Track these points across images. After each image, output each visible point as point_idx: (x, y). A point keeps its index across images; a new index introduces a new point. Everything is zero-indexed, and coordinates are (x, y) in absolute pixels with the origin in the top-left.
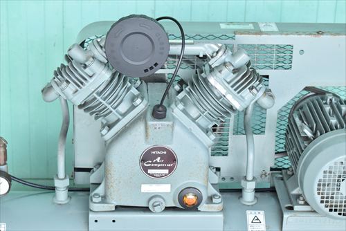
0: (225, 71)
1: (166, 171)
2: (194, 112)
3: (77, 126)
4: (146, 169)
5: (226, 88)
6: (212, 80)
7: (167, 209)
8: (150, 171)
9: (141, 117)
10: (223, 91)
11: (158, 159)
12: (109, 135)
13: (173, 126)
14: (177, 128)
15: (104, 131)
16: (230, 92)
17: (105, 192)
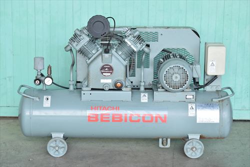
0: (130, 36)
1: (110, 74)
2: (120, 53)
3: (78, 64)
4: (102, 73)
5: (131, 42)
6: (126, 40)
7: (110, 90)
8: (104, 74)
9: (101, 54)
10: (130, 44)
11: (107, 69)
12: (89, 61)
13: (112, 56)
14: (113, 57)
15: (87, 60)
16: (132, 44)
17: (88, 84)
